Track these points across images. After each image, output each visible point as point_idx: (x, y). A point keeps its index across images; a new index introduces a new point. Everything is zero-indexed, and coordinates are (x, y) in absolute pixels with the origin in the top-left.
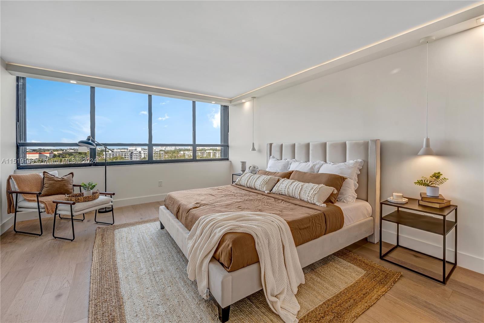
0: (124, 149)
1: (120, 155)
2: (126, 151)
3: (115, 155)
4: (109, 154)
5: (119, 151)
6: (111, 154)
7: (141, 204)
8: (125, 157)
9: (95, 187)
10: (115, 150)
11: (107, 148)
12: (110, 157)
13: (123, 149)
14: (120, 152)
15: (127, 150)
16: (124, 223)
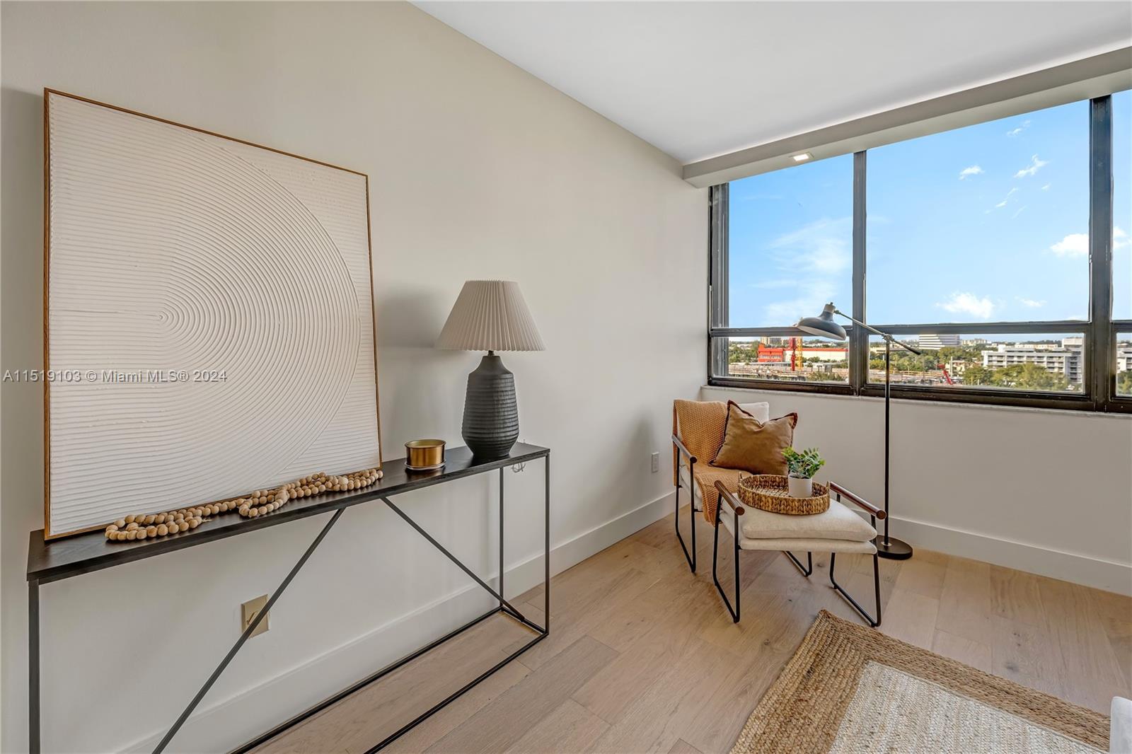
0: (1048, 342)
1: (1033, 360)
2: (1054, 347)
3: (1015, 359)
4: (998, 356)
5: (1031, 347)
6: (1002, 356)
7: (1042, 580)
8: (1049, 368)
9: (817, 469)
10: (1016, 346)
11: (893, 340)
12: (1000, 364)
13: (1042, 343)
14: (1032, 352)
15: (1060, 346)
16: (921, 647)
